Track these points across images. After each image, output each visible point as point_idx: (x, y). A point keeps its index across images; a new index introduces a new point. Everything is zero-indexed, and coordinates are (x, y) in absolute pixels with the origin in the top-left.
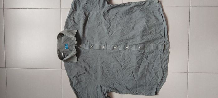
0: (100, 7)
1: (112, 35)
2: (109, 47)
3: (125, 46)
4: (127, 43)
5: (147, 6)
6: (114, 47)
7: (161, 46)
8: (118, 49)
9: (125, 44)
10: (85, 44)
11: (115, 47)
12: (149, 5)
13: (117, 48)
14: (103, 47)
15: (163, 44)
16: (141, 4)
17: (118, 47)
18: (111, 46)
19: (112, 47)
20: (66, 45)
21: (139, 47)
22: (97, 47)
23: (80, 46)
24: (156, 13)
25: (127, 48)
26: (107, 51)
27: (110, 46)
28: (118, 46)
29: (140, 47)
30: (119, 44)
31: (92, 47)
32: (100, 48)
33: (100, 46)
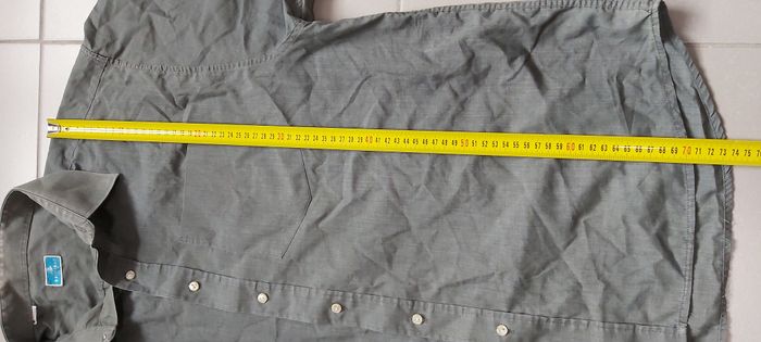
0: (254, 37)
1: (320, 225)
2: (301, 307)
3: (407, 309)
4: (416, 289)
5: (570, 38)
6: (330, 303)
7: (662, 334)
8: (357, 320)
9: (403, 292)
10: (156, 268)
11: (336, 308)
12: (582, 32)
13: (350, 316)
14: (262, 298)
15: (682, 331)
16: (524, 19)
17: (360, 308)
18: (309, 298)
19: (318, 301)
20: (50, 262)
21: (497, 325)
22: (222, 297)
23: (130, 276)
24: (638, 88)
25: (417, 319)
26: (286, 328)
27: (303, 293)
28: (355, 303)
29: (502, 331)
30: (366, 291)
31: (193, 286)
32: (244, 301)
33: (242, 288)
